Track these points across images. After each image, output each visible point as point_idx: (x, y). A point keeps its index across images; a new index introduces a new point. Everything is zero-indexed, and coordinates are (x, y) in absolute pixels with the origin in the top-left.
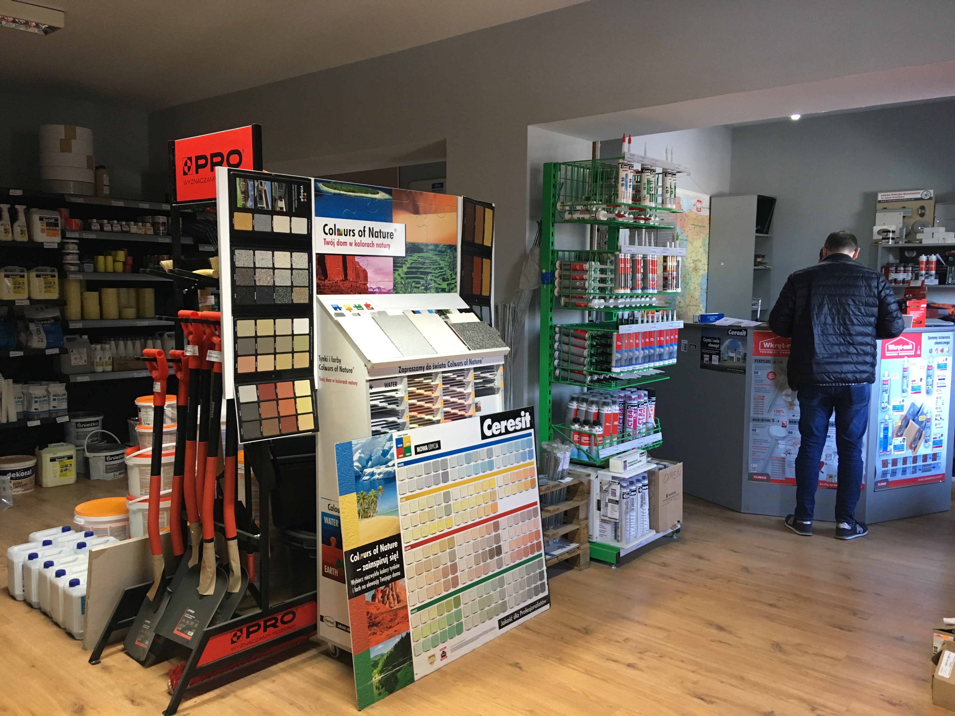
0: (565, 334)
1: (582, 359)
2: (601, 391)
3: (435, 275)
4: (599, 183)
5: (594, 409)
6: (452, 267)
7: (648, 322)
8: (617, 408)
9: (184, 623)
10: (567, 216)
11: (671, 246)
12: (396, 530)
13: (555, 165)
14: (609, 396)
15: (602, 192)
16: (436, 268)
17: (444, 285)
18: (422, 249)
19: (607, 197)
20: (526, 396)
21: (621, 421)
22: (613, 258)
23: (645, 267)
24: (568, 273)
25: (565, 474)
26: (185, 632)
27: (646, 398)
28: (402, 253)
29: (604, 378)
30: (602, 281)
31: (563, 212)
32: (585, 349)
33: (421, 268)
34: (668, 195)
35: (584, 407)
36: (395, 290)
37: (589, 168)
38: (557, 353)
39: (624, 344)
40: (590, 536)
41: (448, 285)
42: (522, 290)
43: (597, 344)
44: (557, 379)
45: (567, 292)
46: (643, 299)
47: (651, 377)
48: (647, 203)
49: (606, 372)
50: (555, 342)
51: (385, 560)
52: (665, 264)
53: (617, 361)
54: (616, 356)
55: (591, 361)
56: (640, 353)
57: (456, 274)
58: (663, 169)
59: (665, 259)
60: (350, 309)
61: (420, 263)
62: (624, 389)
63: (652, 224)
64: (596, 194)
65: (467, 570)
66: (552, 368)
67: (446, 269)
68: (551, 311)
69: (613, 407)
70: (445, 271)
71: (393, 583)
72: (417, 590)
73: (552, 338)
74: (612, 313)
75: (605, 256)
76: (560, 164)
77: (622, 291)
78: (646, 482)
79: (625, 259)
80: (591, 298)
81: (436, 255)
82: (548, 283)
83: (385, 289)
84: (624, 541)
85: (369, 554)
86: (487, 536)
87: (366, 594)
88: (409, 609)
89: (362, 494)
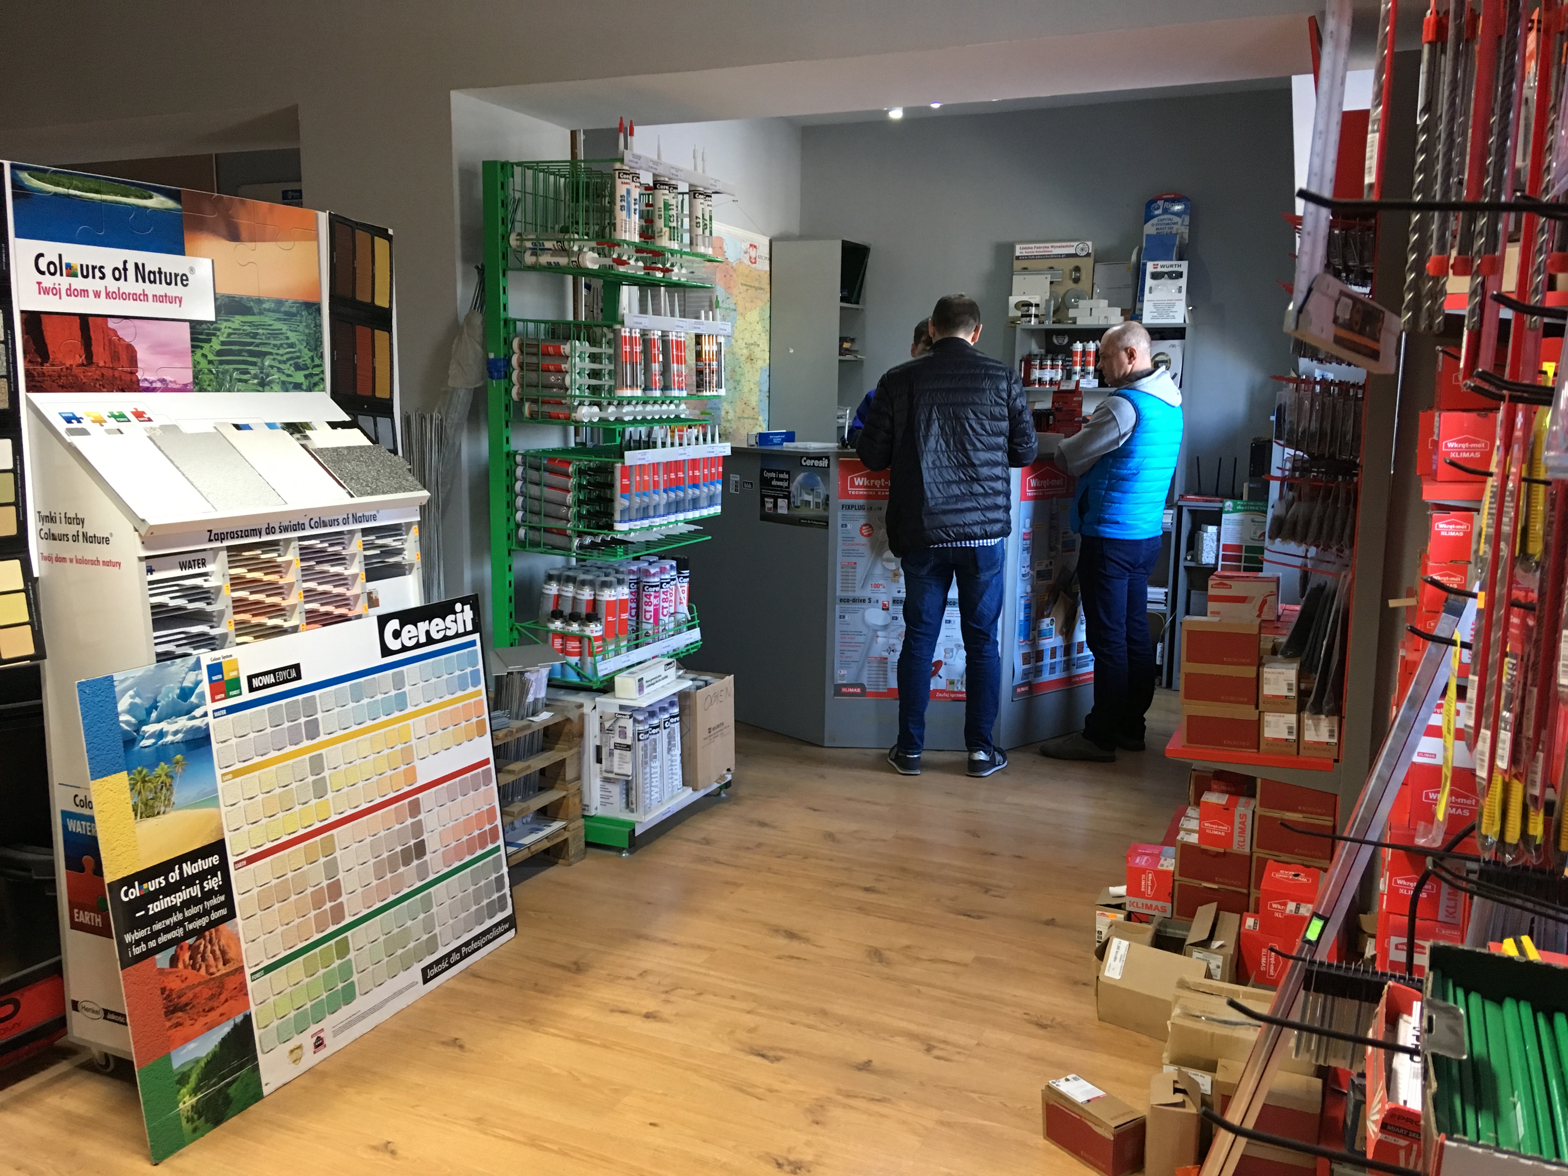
0: (531, 467)
1: (564, 510)
2: (599, 564)
3: (279, 358)
4: (583, 203)
5: (587, 594)
6: (312, 342)
7: (672, 445)
8: (626, 590)
10: (529, 259)
11: (707, 318)
12: (214, 834)
13: (504, 165)
14: (613, 572)
15: (587, 218)
16: (281, 345)
17: (299, 377)
18: (251, 308)
19: (597, 228)
20: (468, 576)
21: (633, 613)
22: (611, 336)
23: (665, 352)
24: (534, 360)
25: (540, 705)
27: (674, 573)
28: (207, 313)
29: (603, 540)
30: (595, 374)
31: (521, 251)
32: (569, 491)
33: (251, 344)
34: (700, 231)
35: (569, 591)
36: (198, 385)
37: (564, 176)
38: (520, 500)
39: (634, 484)
40: (585, 807)
41: (306, 376)
42: (454, 388)
43: (589, 483)
44: (522, 544)
45: (533, 393)
46: (664, 407)
47: (681, 537)
48: (665, 242)
49: (606, 531)
50: (516, 480)
51: (195, 891)
52: (699, 348)
53: (622, 512)
54: (620, 503)
55: (579, 512)
56: (661, 498)
57: (321, 357)
58: (690, 186)
59: (698, 339)
60: (101, 422)
61: (247, 335)
62: (637, 559)
63: (675, 278)
64: (577, 223)
65: (360, 890)
66: (512, 525)
67: (302, 347)
68: (507, 426)
69: (619, 589)
70: (300, 351)
71: (213, 930)
72: (263, 937)
73: (511, 473)
74: (615, 430)
75: (598, 331)
76: (512, 164)
77: (627, 393)
78: (676, 710)
79: (631, 337)
80: (576, 404)
81: (279, 319)
82: (499, 378)
83: (175, 382)
84: (641, 809)
85: (160, 883)
86: (397, 827)
87: (157, 956)
88: (248, 972)
89: (140, 773)
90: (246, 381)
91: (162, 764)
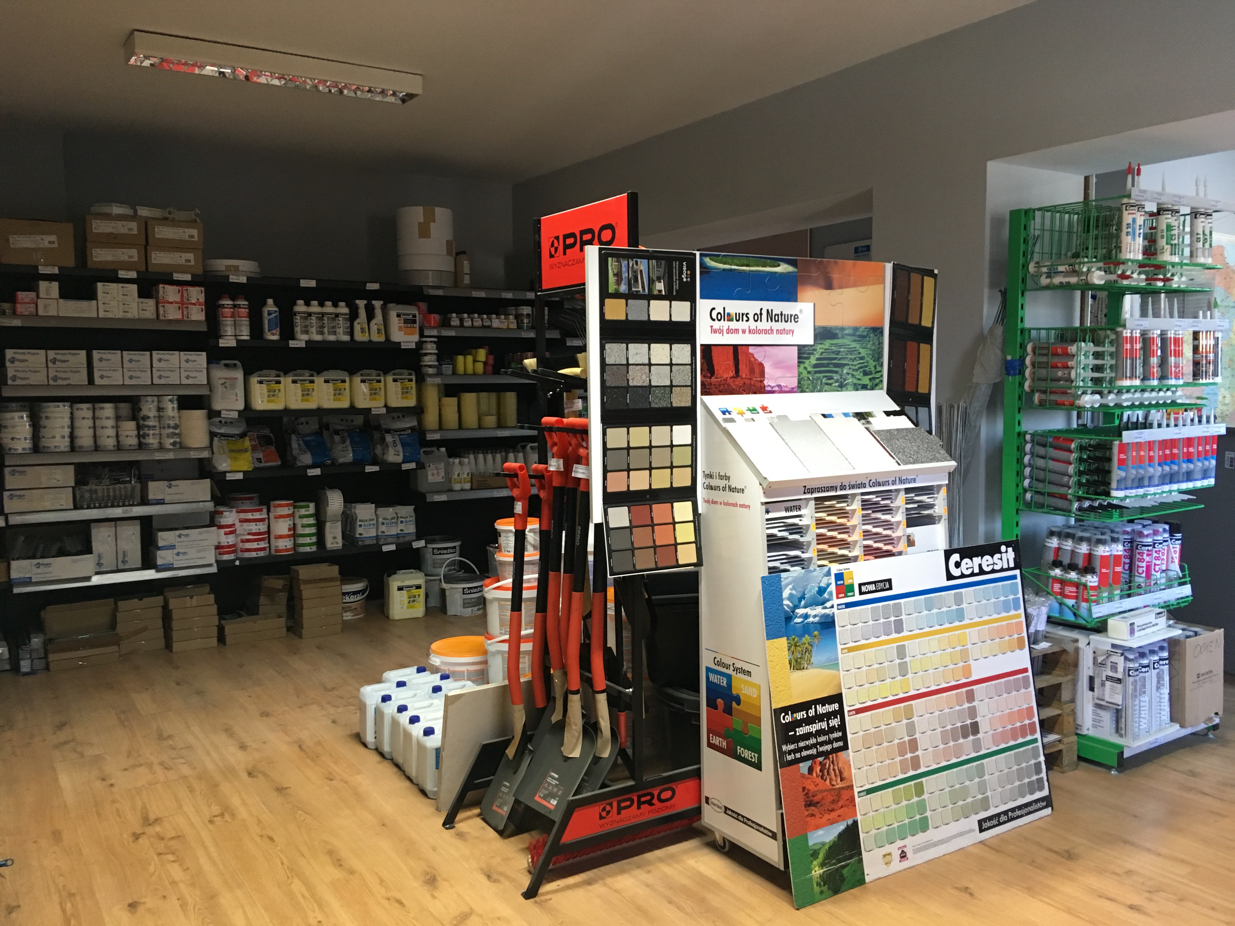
0: (1039, 444)
1: (1066, 479)
2: (1096, 524)
3: (853, 367)
4: (1093, 232)
5: (1084, 549)
6: (877, 356)
7: (1168, 426)
8: (1120, 547)
9: (546, 789)
10: (1044, 281)
11: (1205, 317)
12: (836, 688)
13: (1027, 212)
14: (1108, 532)
15: (1096, 244)
16: (855, 358)
17: (866, 380)
18: (837, 334)
19: (1104, 251)
20: (982, 528)
21: (1127, 567)
22: (1113, 337)
23: (1164, 348)
24: (1044, 359)
25: (1040, 637)
26: (548, 799)
27: (1166, 535)
28: (809, 339)
29: (1100, 505)
30: (1098, 368)
31: (1039, 275)
32: (1070, 464)
34: (1200, 245)
35: (1068, 545)
36: (800, 388)
37: (1077, 213)
38: (1027, 471)
39: (1130, 458)
40: (1078, 727)
41: (870, 380)
42: (978, 384)
43: (1089, 457)
44: (1028, 505)
45: (1042, 385)
46: (1161, 394)
47: (1175, 504)
48: (1166, 257)
49: (1103, 497)
50: (1025, 454)
51: (824, 725)
52: (1196, 343)
53: (1118, 481)
54: (1117, 474)
55: (1079, 480)
56: (1156, 471)
57: (882, 365)
58: (1192, 208)
59: (1196, 335)
60: (742, 414)
61: (833, 352)
62: (1131, 521)
63: (1175, 286)
64: (1087, 249)
65: (931, 749)
66: (1020, 490)
67: (869, 359)
68: (1019, 412)
69: (1114, 546)
70: (867, 362)
71: (834, 755)
72: (865, 768)
73: (1020, 449)
74: (1114, 413)
75: (1102, 333)
76: (1034, 210)
77: (1127, 383)
78: (1165, 654)
79: (1132, 337)
80: (1079, 393)
81: (855, 341)
82: (1015, 375)
83: (786, 386)
84: (1130, 735)
85: (803, 715)
86: (958, 708)
87: (801, 765)
88: (856, 790)
89: (794, 639)
90: (830, 384)
91: (807, 636)
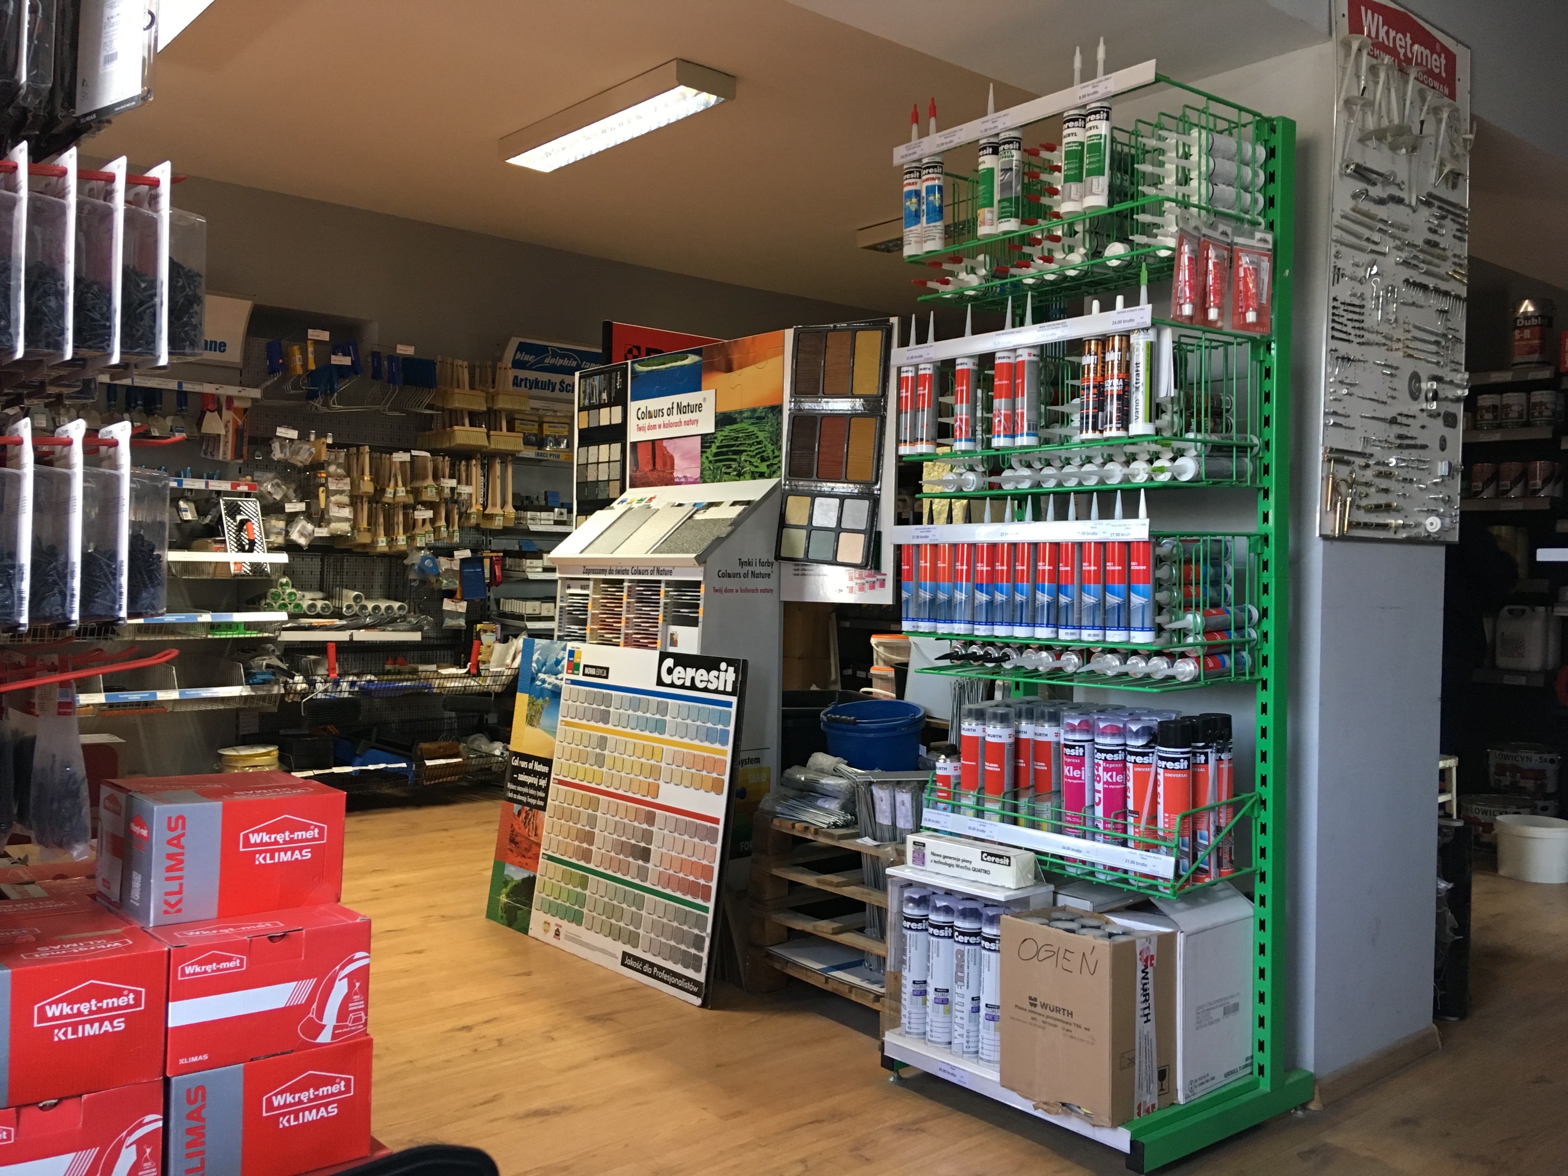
3: (751, 453)
6: (774, 438)
16: (753, 443)
17: (763, 467)
28: (709, 427)
33: (733, 446)
36: (703, 479)
41: (768, 466)
57: (780, 449)
61: (732, 439)
67: (767, 444)
81: (753, 424)
83: (691, 477)
90: (729, 474)
